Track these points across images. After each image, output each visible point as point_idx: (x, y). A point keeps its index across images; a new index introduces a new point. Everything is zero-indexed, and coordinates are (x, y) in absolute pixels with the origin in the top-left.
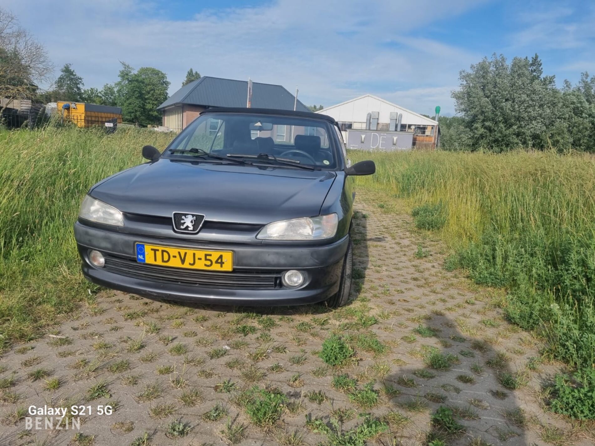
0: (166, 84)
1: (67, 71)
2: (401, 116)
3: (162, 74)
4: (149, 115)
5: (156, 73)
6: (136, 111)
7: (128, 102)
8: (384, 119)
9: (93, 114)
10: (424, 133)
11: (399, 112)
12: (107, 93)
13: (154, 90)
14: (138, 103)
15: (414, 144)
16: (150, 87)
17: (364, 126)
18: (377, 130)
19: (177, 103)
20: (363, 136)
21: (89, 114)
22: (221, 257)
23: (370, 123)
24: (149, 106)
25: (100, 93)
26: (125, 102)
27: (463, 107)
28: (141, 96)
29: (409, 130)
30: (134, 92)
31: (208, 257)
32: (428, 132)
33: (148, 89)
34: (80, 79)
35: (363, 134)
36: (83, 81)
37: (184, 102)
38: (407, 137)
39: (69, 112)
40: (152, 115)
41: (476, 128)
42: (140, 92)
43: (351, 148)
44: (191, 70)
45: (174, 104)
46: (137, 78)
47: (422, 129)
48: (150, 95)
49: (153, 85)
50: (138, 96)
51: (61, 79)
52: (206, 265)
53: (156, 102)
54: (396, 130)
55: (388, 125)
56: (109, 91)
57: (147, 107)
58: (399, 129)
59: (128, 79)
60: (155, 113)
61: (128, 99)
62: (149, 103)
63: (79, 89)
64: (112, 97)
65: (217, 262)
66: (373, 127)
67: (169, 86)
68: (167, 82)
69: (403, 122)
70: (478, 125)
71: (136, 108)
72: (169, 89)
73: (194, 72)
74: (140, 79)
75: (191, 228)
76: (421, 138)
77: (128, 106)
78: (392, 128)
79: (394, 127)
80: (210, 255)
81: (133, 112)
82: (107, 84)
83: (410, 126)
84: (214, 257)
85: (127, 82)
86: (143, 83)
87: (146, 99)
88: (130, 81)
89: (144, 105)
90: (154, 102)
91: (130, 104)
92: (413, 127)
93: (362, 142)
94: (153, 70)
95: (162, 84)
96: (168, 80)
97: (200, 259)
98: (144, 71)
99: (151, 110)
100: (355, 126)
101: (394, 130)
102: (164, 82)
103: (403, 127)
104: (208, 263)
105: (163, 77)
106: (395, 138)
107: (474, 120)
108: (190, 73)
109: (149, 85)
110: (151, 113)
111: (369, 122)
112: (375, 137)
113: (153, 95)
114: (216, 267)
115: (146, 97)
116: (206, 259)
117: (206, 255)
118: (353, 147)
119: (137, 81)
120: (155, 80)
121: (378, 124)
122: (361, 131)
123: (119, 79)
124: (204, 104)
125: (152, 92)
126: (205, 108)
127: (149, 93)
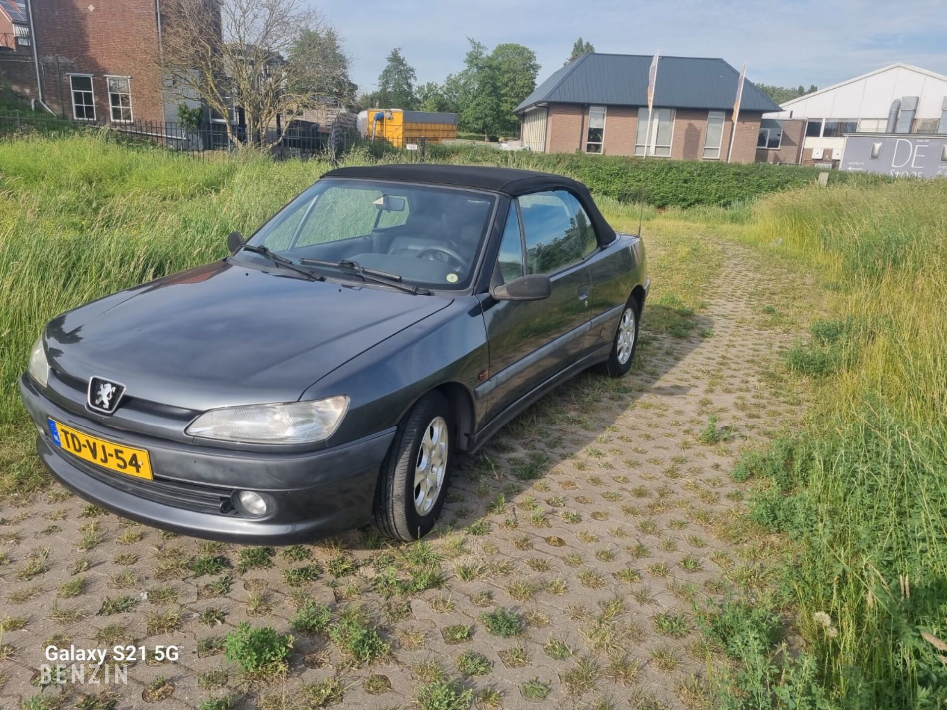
0: (534, 69)
1: (396, 60)
3: (530, 52)
4: (505, 121)
5: (521, 52)
6: (487, 116)
7: (475, 102)
8: (929, 111)
9: (414, 126)
12: (451, 89)
13: (514, 80)
14: (490, 102)
16: (508, 75)
17: (883, 126)
18: (909, 133)
19: (539, 102)
20: (878, 146)
21: (408, 125)
22: (134, 457)
23: (896, 119)
24: (505, 107)
25: (441, 88)
26: (472, 101)
28: (495, 90)
30: (484, 86)
31: (120, 455)
33: (506, 80)
34: (412, 70)
35: (878, 142)
36: (417, 74)
37: (549, 100)
39: (382, 125)
40: (509, 121)
42: (494, 85)
43: (850, 169)
44: (580, 41)
45: (536, 104)
46: (490, 62)
48: (508, 88)
49: (514, 72)
50: (491, 92)
51: (387, 72)
52: (119, 466)
53: (516, 100)
55: (935, 123)
56: (453, 84)
57: (502, 109)
59: (477, 65)
60: (515, 118)
61: (475, 97)
62: (506, 101)
63: (410, 86)
64: (457, 95)
65: (130, 463)
66: (903, 127)
67: (540, 72)
68: (536, 65)
71: (487, 112)
72: (537, 77)
73: (584, 44)
74: (495, 63)
75: (107, 405)
77: (474, 109)
78: (943, 128)
80: (122, 452)
81: (481, 118)
82: (451, 75)
84: (127, 454)
85: (476, 70)
86: (499, 69)
87: (502, 95)
88: (481, 68)
89: (498, 106)
90: (513, 100)
91: (478, 105)
93: (874, 157)
94: (516, 48)
95: (528, 70)
96: (537, 62)
97: (111, 455)
98: (503, 50)
99: (508, 112)
100: (864, 127)
102: (531, 66)
104: (122, 464)
105: (531, 57)
108: (578, 47)
109: (507, 72)
110: (508, 117)
111: (894, 118)
112: (904, 148)
113: (513, 88)
114: (130, 471)
115: (502, 92)
116: (118, 457)
117: (117, 452)
118: (855, 166)
119: (490, 67)
120: (518, 62)
121: (914, 120)
122: (875, 135)
123: (465, 67)
124: (581, 101)
125: (511, 84)
126: (582, 108)
127: (506, 85)
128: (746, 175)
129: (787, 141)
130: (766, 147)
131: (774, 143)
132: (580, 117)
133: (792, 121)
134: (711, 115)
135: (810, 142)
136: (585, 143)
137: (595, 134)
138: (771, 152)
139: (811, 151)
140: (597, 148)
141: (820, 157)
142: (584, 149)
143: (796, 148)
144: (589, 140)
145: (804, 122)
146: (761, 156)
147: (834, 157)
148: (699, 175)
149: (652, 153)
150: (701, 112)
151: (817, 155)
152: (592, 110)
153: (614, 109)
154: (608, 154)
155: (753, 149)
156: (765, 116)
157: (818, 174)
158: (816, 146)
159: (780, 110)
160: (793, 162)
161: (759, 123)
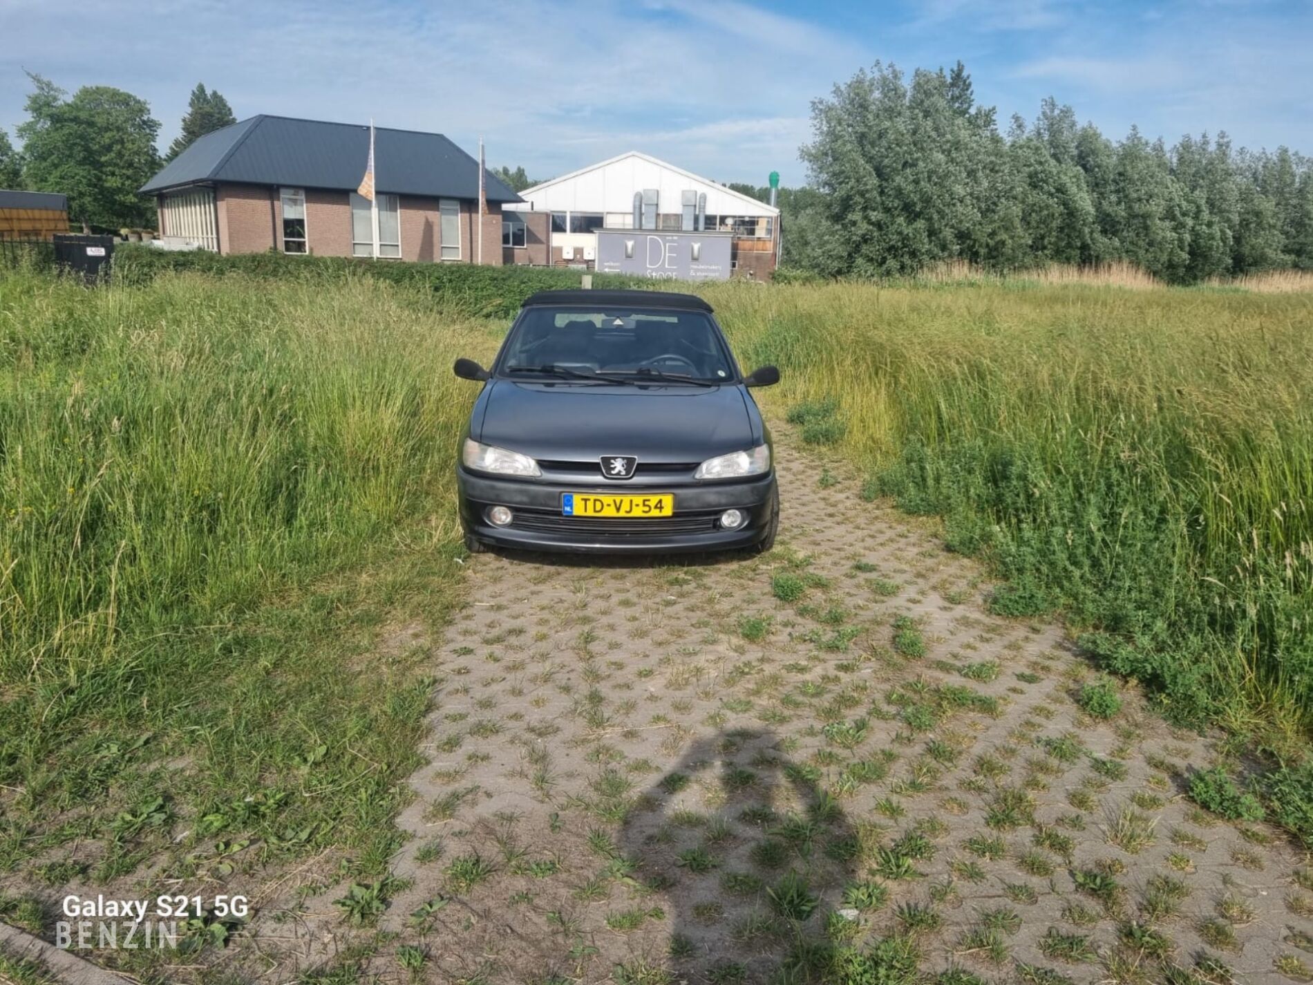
0: (150, 127)
2: (704, 197)
3: (138, 102)
4: (114, 202)
5: (125, 100)
6: (82, 195)
7: (57, 173)
8: (671, 205)
10: (752, 232)
11: (701, 188)
13: (122, 142)
14: (85, 173)
15: (734, 256)
16: (109, 134)
17: (629, 222)
18: (656, 230)
19: (199, 180)
20: (630, 244)
23: (641, 214)
24: (112, 182)
27: (824, 177)
28: (90, 158)
29: (723, 229)
30: (71, 149)
32: (760, 232)
33: (107, 141)
35: (629, 239)
37: (219, 177)
38: (721, 243)
40: (122, 204)
41: (854, 223)
42: (87, 149)
43: (607, 270)
44: (201, 88)
45: (193, 182)
46: (74, 113)
47: (749, 225)
48: (113, 155)
49: (118, 129)
50: (85, 158)
53: (130, 172)
54: (696, 229)
55: (678, 217)
57: (108, 184)
58: (701, 226)
59: (50, 116)
60: (131, 199)
62: (113, 174)
66: (649, 224)
67: (159, 132)
68: (152, 121)
69: (711, 210)
70: (856, 216)
71: (82, 189)
72: (158, 139)
73: (209, 92)
74: (83, 115)
76: (747, 244)
77: (58, 183)
78: (688, 225)
79: (692, 222)
81: (74, 199)
83: (723, 219)
85: (49, 124)
86: (91, 124)
87: (103, 165)
88: (58, 121)
89: (100, 180)
90: (124, 171)
91: (63, 178)
92: (730, 221)
93: (628, 257)
94: (115, 93)
95: (140, 127)
96: (153, 116)
98: (88, 94)
99: (119, 190)
100: (610, 222)
101: (691, 228)
102: (144, 122)
103: (710, 221)
105: (141, 109)
106: (696, 246)
107: (846, 204)
108: (199, 96)
109: (107, 129)
110: (119, 197)
111: (639, 213)
112: (655, 247)
113: (120, 155)
115: (103, 159)
118: (610, 267)
119: (75, 120)
120: (119, 114)
121: (658, 215)
122: (623, 232)
123: (28, 117)
124: (267, 180)
125: (117, 147)
126: (270, 191)
127: (109, 148)
128: (504, 280)
129: (534, 239)
130: (511, 245)
131: (519, 240)
132: (268, 203)
133: (534, 214)
134: (443, 205)
135: (557, 239)
136: (282, 240)
137: (294, 228)
138: (519, 251)
139: (560, 250)
140: (300, 246)
141: (571, 256)
142: (281, 247)
143: (544, 247)
144: (286, 235)
145: (547, 215)
146: (508, 257)
147: (586, 257)
148: (450, 281)
149: (376, 253)
150: (429, 201)
151: (568, 254)
152: (284, 194)
153: (316, 194)
154: (317, 254)
155: (499, 247)
156: (505, 207)
157: (580, 277)
158: (566, 243)
159: (521, 201)
160: (544, 263)
161: (500, 217)
